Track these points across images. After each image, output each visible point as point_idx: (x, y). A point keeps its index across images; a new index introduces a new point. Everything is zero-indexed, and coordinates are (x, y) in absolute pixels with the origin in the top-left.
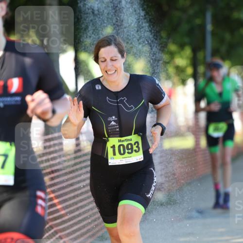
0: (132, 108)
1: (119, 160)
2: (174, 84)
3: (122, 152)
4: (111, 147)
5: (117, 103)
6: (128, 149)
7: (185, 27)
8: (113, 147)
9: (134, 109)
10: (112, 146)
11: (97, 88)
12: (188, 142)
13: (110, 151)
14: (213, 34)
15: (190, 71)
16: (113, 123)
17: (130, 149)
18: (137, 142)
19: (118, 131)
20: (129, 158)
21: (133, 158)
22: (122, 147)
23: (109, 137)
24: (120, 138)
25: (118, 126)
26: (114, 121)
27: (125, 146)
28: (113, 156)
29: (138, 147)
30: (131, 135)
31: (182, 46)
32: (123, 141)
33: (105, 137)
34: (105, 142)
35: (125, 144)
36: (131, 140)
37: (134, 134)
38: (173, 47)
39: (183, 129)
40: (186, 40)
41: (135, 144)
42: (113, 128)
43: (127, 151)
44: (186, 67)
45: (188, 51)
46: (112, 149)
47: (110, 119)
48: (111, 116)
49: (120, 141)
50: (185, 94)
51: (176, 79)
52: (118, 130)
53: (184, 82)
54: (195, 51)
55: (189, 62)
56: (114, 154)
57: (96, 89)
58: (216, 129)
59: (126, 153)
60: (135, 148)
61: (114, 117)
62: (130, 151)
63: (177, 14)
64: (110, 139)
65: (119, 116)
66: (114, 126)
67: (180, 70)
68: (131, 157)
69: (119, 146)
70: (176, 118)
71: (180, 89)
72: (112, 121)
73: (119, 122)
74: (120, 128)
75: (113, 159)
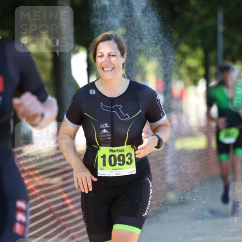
0: (127, 117)
1: (109, 171)
2: (186, 85)
3: (113, 163)
4: (102, 157)
5: (112, 109)
6: (119, 160)
7: (196, 28)
8: (104, 157)
9: (129, 118)
10: (102, 155)
11: (91, 92)
12: (200, 143)
13: (100, 161)
14: (225, 35)
15: (201, 71)
16: (105, 131)
17: (121, 160)
18: (130, 154)
19: (109, 140)
20: (120, 170)
21: (124, 170)
22: (113, 158)
23: (100, 145)
24: (111, 148)
25: (110, 135)
26: (107, 129)
27: (117, 157)
28: (103, 167)
29: (130, 158)
30: (124, 145)
31: (194, 47)
32: (115, 151)
33: (97, 145)
34: (96, 151)
35: (117, 154)
36: (123, 151)
37: (127, 145)
38: (184, 48)
39: (195, 130)
40: (198, 41)
41: (127, 155)
42: (104, 136)
43: (118, 162)
44: (198, 68)
45: (200, 53)
46: (102, 159)
47: (102, 126)
48: (104, 124)
49: (111, 151)
50: (197, 94)
51: (188, 79)
52: (109, 138)
53: (195, 83)
54: (207, 52)
55: (200, 62)
56: (104, 165)
57: (89, 93)
58: (227, 135)
59: (117, 165)
60: (127, 159)
61: (106, 125)
62: (121, 163)
63: (188, 15)
64: (101, 147)
65: (112, 124)
66: (106, 134)
67: (191, 71)
68: (122, 169)
69: (110, 156)
70: (188, 119)
71: (191, 90)
72: (103, 129)
73: (111, 130)
74: (112, 136)
75: (103, 170)
